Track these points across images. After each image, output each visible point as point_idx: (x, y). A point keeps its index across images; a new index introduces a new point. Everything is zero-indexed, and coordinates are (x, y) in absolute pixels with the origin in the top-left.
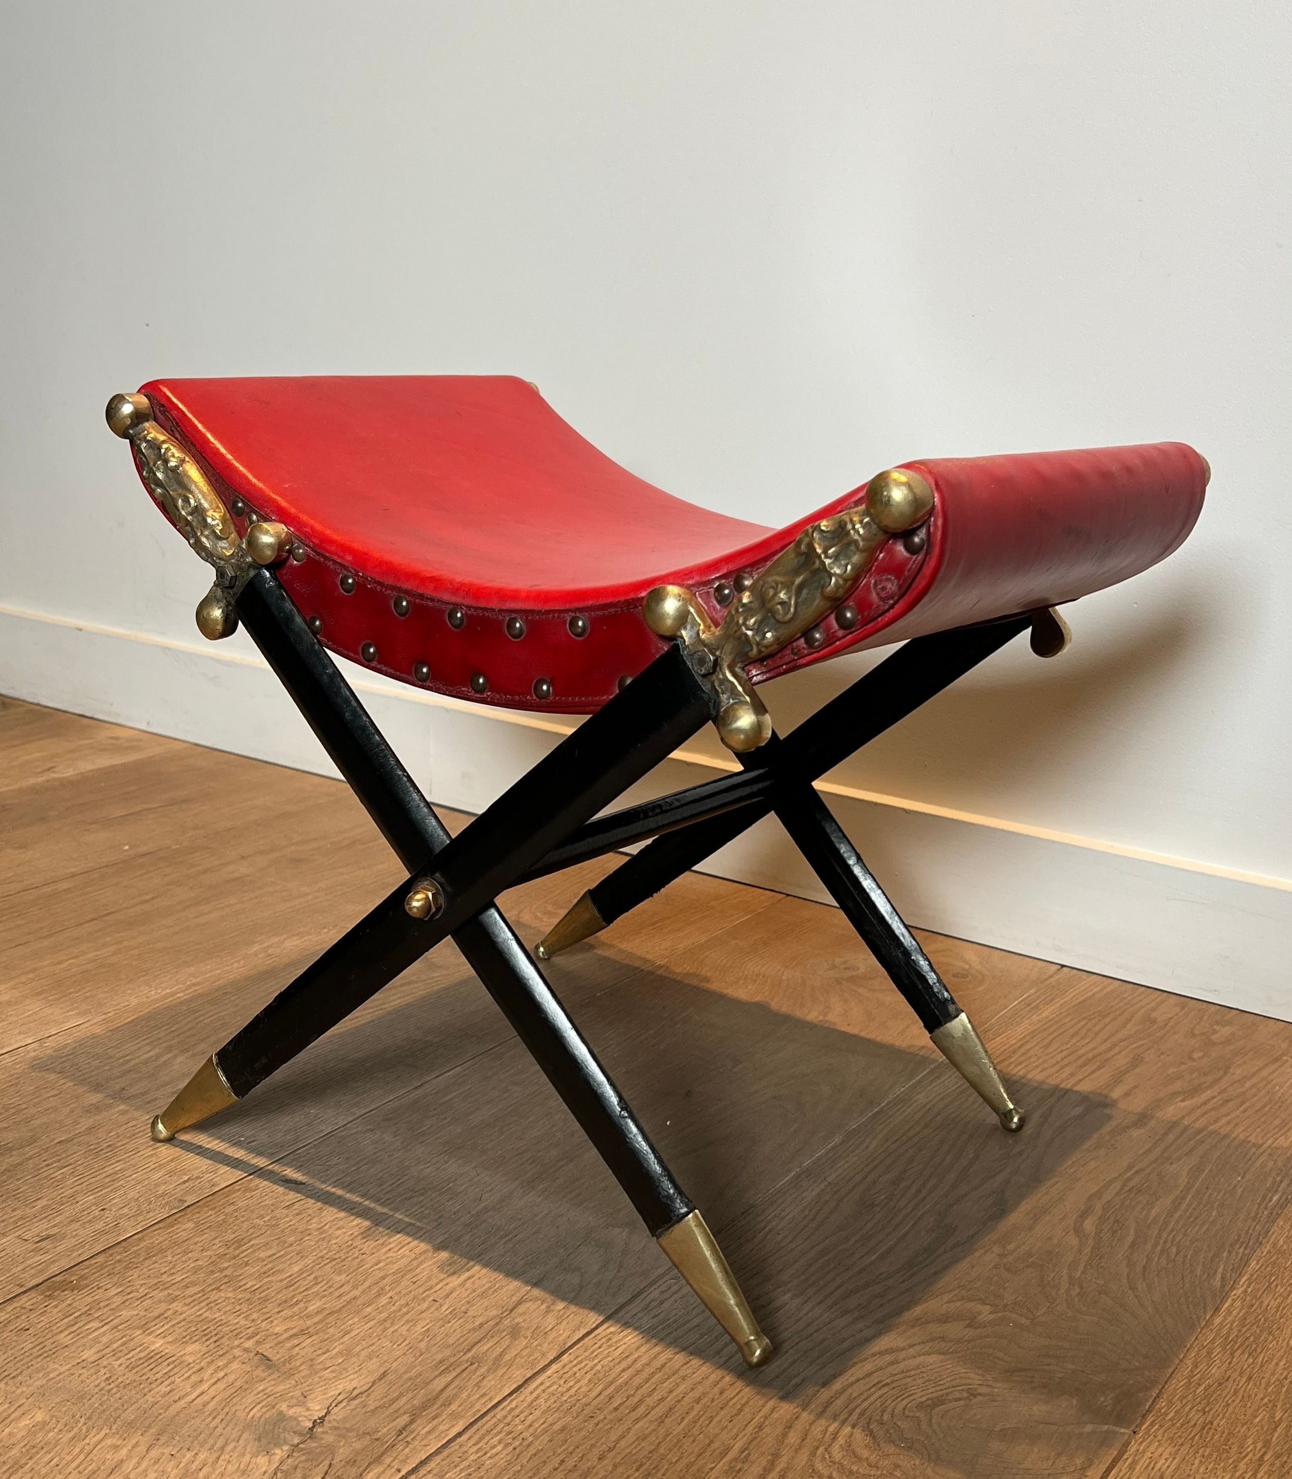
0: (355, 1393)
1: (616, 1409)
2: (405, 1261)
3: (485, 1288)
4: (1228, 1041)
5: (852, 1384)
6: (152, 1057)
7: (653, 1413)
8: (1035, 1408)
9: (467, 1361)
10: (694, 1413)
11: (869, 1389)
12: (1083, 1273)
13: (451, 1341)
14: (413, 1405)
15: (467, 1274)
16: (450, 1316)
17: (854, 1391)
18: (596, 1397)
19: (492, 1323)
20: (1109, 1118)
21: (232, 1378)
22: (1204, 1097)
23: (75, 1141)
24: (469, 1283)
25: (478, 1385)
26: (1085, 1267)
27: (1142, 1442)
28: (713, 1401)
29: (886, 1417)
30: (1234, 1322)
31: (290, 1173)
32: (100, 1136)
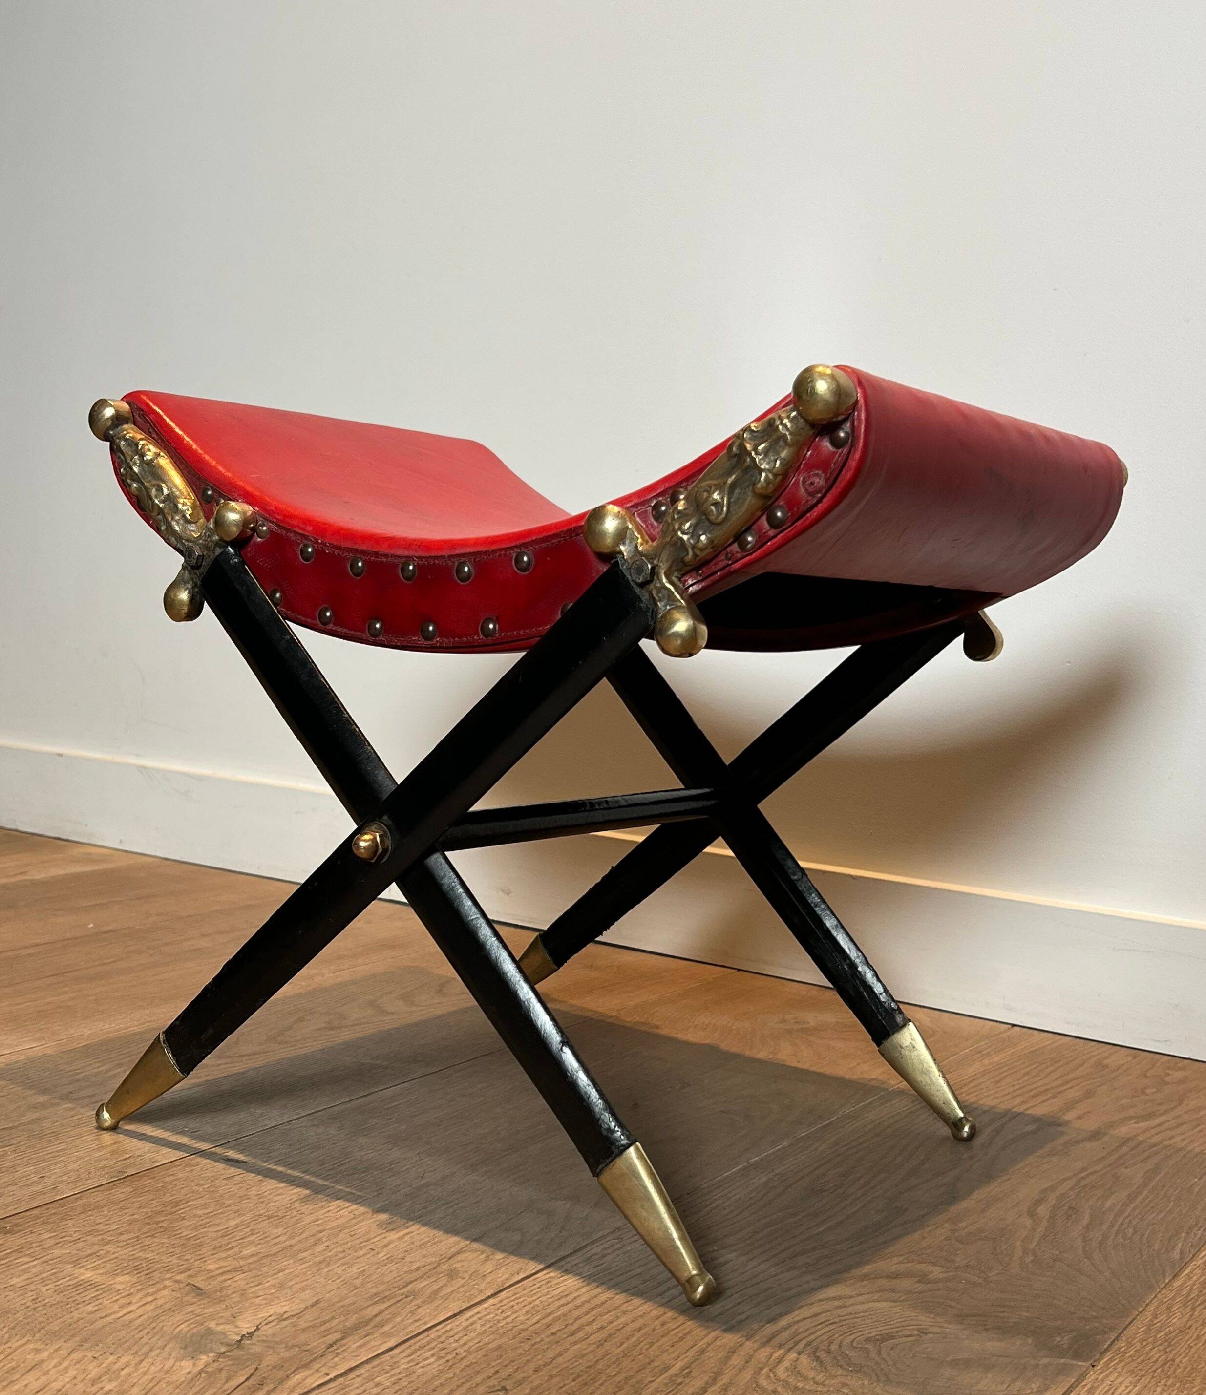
0: (285, 1316)
1: (553, 1334)
2: (343, 1220)
3: (423, 1241)
4: (1182, 1081)
5: (798, 1322)
6: (102, 1071)
7: (592, 1338)
8: (989, 1344)
9: (403, 1294)
10: (634, 1339)
11: (816, 1326)
12: (1039, 1244)
13: (386, 1279)
14: (345, 1326)
15: (406, 1231)
16: (386, 1261)
17: (802, 1326)
18: (533, 1325)
19: (429, 1267)
20: (1063, 1134)
21: (160, 1302)
22: (1158, 1121)
23: (19, 1128)
24: (406, 1238)
25: (412, 1312)
26: (1039, 1242)
27: (1101, 1373)
28: (654, 1330)
29: (833, 1347)
30: (1194, 1285)
31: (231, 1154)
32: (44, 1125)
